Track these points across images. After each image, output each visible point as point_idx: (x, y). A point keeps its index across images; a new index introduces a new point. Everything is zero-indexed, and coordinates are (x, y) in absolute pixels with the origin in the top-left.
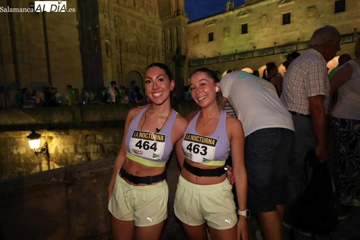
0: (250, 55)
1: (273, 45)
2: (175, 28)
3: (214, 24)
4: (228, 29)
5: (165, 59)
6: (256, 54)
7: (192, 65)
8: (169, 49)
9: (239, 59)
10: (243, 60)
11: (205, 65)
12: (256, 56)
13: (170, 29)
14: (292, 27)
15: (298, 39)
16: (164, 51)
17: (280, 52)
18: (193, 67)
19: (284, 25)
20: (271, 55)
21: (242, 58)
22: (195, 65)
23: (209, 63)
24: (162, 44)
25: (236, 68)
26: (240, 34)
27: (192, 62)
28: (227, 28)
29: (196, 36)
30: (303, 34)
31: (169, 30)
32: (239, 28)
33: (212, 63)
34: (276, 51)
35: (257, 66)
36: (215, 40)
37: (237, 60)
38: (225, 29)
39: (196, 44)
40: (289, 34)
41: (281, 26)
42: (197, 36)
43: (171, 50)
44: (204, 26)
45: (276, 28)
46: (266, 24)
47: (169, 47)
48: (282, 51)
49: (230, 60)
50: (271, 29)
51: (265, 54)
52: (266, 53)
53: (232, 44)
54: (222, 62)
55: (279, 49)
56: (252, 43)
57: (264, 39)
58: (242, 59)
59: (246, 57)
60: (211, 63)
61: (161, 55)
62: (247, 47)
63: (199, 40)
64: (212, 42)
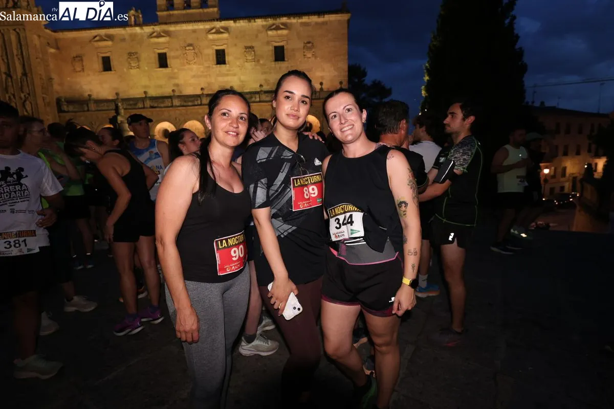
0: (168, 103)
1: (199, 92)
3: (110, 43)
4: (136, 56)
6: (176, 102)
7: (65, 108)
9: (152, 107)
10: (158, 109)
11: (92, 111)
12: (177, 105)
14: (229, 70)
18: (68, 112)
19: (218, 65)
20: (198, 105)
21: (156, 105)
22: (71, 108)
23: (99, 109)
26: (157, 68)
28: (133, 53)
29: (77, 57)
30: (242, 81)
32: (155, 59)
33: (106, 108)
34: (205, 100)
35: (179, 120)
36: (115, 71)
37: (147, 108)
38: (130, 54)
39: (80, 71)
40: (226, 79)
41: (215, 66)
42: (79, 58)
44: (90, 41)
45: (209, 67)
46: (195, 59)
49: (137, 107)
50: (201, 68)
51: (190, 104)
52: (191, 101)
53: (144, 81)
56: (177, 85)
57: (192, 81)
58: (155, 107)
59: (162, 105)
60: (104, 108)
63: (83, 66)
64: (110, 72)
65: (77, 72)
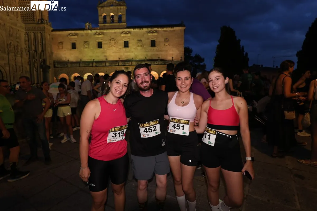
0: (103, 64)
1: (118, 59)
2: (39, 33)
3: (76, 37)
4: (88, 43)
5: (29, 58)
6: (107, 64)
7: (57, 66)
8: (34, 50)
9: (96, 66)
10: (99, 67)
11: (68, 67)
13: (34, 33)
14: (130, 50)
15: (132, 58)
16: (27, 51)
17: (122, 65)
19: (125, 48)
20: (117, 66)
21: (98, 65)
22: (59, 66)
23: (72, 66)
24: (26, 44)
25: (94, 72)
26: (96, 48)
27: (56, 63)
28: (86, 42)
29: (60, 42)
30: (136, 55)
31: (32, 34)
32: (96, 44)
33: (75, 66)
34: (120, 64)
35: (108, 72)
36: (77, 49)
37: (94, 66)
38: (85, 42)
39: (61, 49)
40: (128, 54)
41: (123, 48)
42: (61, 43)
43: (35, 51)
44: (67, 36)
45: (120, 48)
46: (114, 45)
47: (33, 48)
48: (124, 64)
49: (89, 66)
50: (117, 49)
51: (113, 65)
52: (114, 64)
53: (90, 54)
54: (83, 67)
55: (122, 63)
57: (113, 54)
58: (98, 66)
59: (101, 65)
60: (74, 66)
61: (24, 53)
62: (102, 58)
63: (63, 47)
64: (75, 50)
65: (60, 49)
